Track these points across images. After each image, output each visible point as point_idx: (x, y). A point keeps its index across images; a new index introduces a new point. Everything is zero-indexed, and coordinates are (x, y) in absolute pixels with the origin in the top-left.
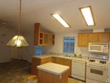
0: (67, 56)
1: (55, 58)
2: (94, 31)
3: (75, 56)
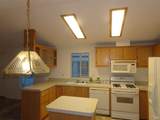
0: (78, 82)
1: (60, 86)
2: (118, 45)
3: (91, 80)
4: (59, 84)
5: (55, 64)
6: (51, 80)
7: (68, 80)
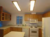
0: (19, 26)
2: (32, 14)
3: (23, 25)
4: (12, 27)
5: (11, 20)
6: (9, 25)
7: (15, 25)
